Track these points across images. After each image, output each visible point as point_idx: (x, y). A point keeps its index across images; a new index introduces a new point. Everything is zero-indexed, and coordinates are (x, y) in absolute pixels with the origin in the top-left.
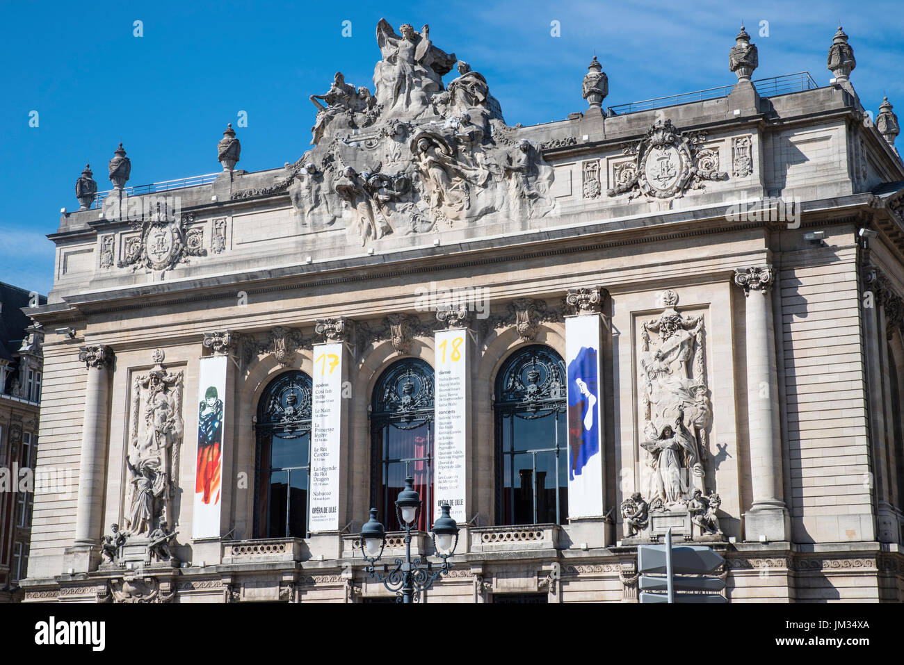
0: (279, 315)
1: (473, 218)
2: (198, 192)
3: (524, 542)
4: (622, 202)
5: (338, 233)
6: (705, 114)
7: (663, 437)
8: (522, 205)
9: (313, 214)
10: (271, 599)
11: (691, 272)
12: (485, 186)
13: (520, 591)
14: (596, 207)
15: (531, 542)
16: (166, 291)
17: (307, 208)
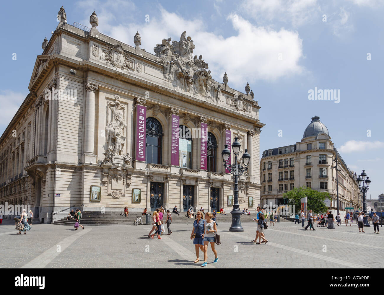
0: (160, 101)
1: (207, 97)
7: (241, 160)
8: (217, 100)
9: (169, 76)
12: (209, 91)
13: (218, 187)
14: (229, 107)
15: (221, 177)
16: (127, 77)
17: (167, 73)
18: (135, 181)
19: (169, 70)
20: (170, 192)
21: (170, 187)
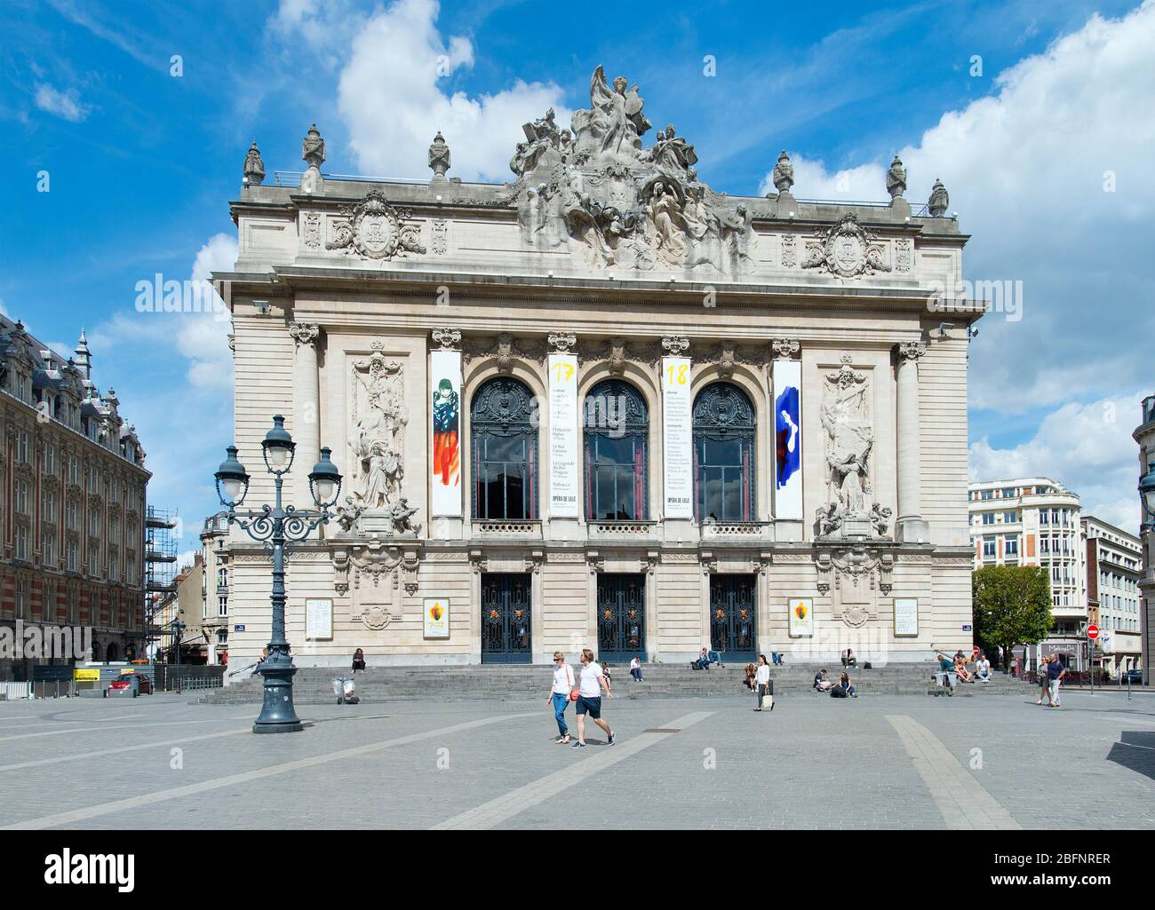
0: (510, 322)
1: (690, 265)
2: (413, 190)
3: (745, 534)
4: (814, 275)
5: (563, 256)
6: (877, 217)
7: (849, 462)
8: (734, 261)
9: (540, 234)
10: (519, 571)
11: (867, 339)
12: (701, 239)
13: (739, 572)
14: (793, 274)
15: (751, 535)
17: (534, 227)
18: (431, 577)
19: (539, 216)
20: (546, 601)
21: (546, 585)
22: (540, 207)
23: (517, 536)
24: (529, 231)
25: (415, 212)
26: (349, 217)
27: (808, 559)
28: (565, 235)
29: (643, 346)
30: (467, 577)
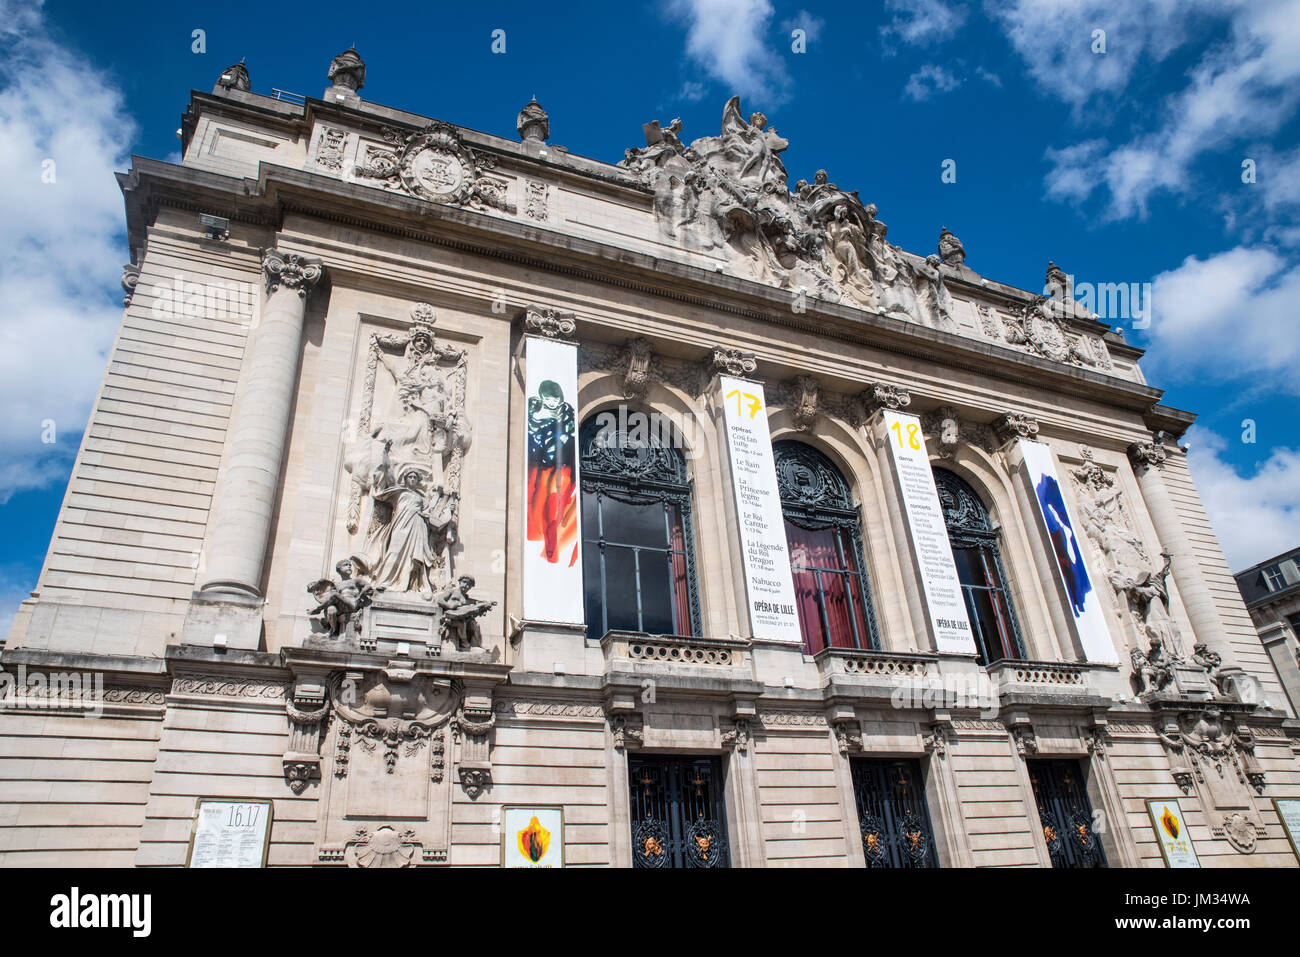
0: (652, 324)
1: (885, 308)
2: (498, 142)
7: (1147, 584)
9: (686, 230)
10: (708, 746)
11: (1103, 433)
12: (891, 284)
13: (1067, 754)
15: (1070, 686)
17: (678, 220)
18: (518, 756)
19: (685, 207)
20: (766, 812)
21: (764, 778)
22: (686, 198)
23: (702, 671)
24: (670, 223)
25: (501, 163)
26: (396, 147)
27: (1147, 731)
28: (719, 238)
29: (838, 398)
30: (600, 758)
